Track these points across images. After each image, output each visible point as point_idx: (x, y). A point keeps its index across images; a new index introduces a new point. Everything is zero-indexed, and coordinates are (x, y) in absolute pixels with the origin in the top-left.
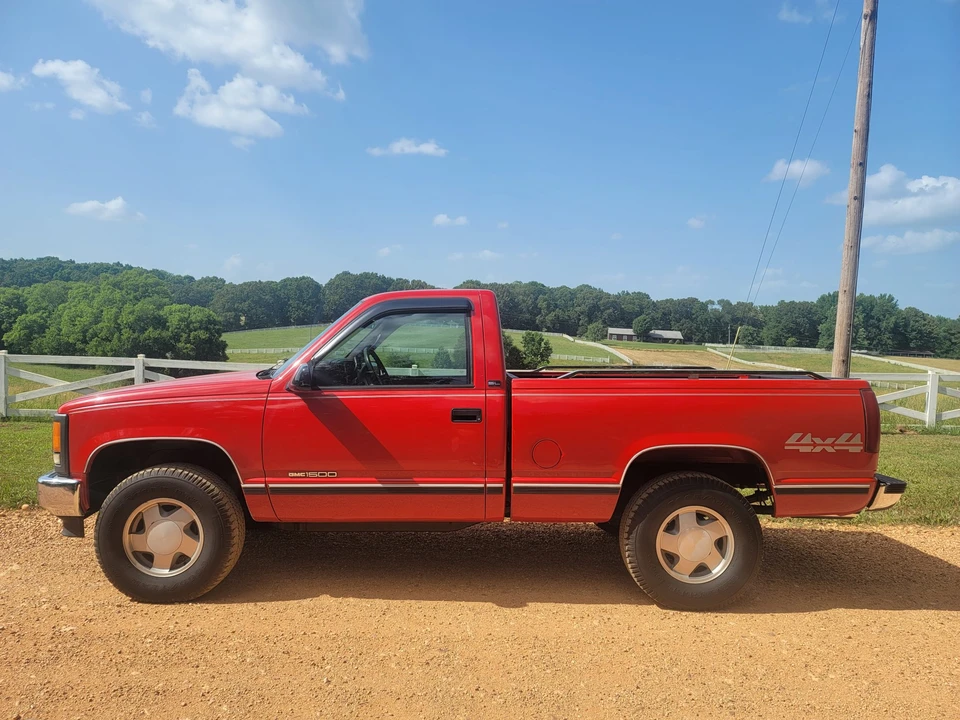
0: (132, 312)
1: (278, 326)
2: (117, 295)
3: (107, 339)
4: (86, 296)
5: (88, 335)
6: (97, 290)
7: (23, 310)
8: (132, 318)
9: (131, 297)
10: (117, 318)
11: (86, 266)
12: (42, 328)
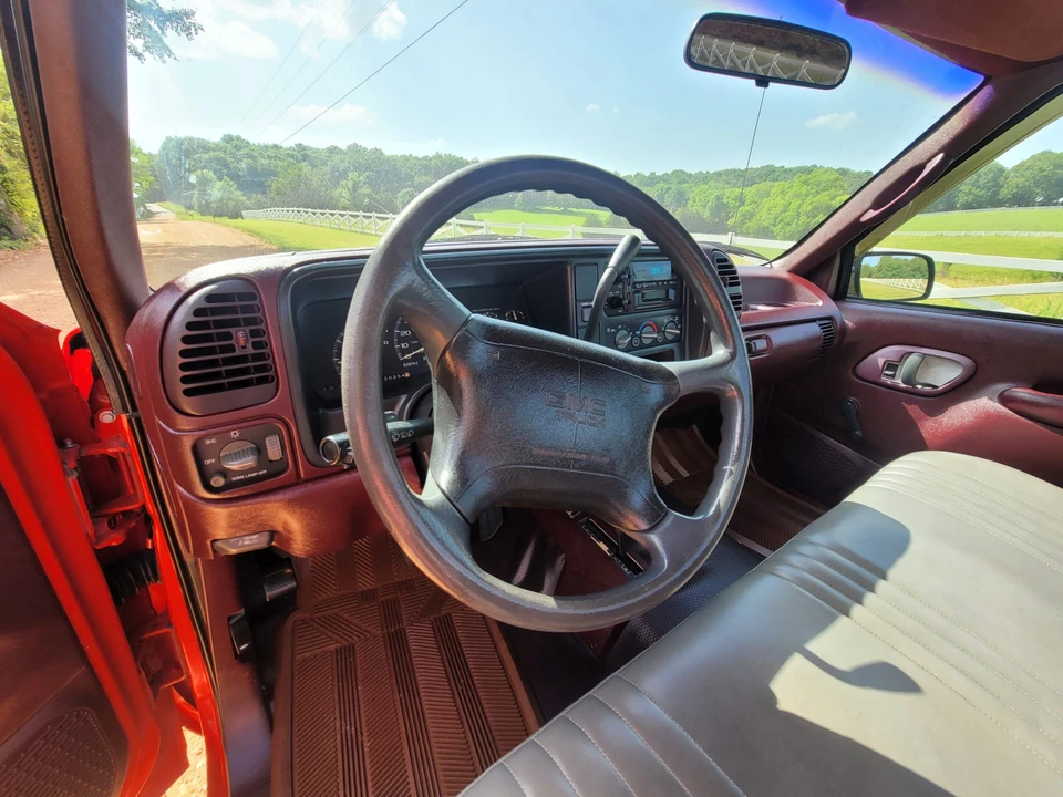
0: (811, 203)
1: (941, 211)
2: (804, 190)
3: (789, 224)
4: (782, 192)
5: (778, 221)
6: (791, 187)
7: (742, 203)
8: (810, 208)
9: (814, 191)
10: (799, 207)
11: (791, 170)
12: (751, 216)
